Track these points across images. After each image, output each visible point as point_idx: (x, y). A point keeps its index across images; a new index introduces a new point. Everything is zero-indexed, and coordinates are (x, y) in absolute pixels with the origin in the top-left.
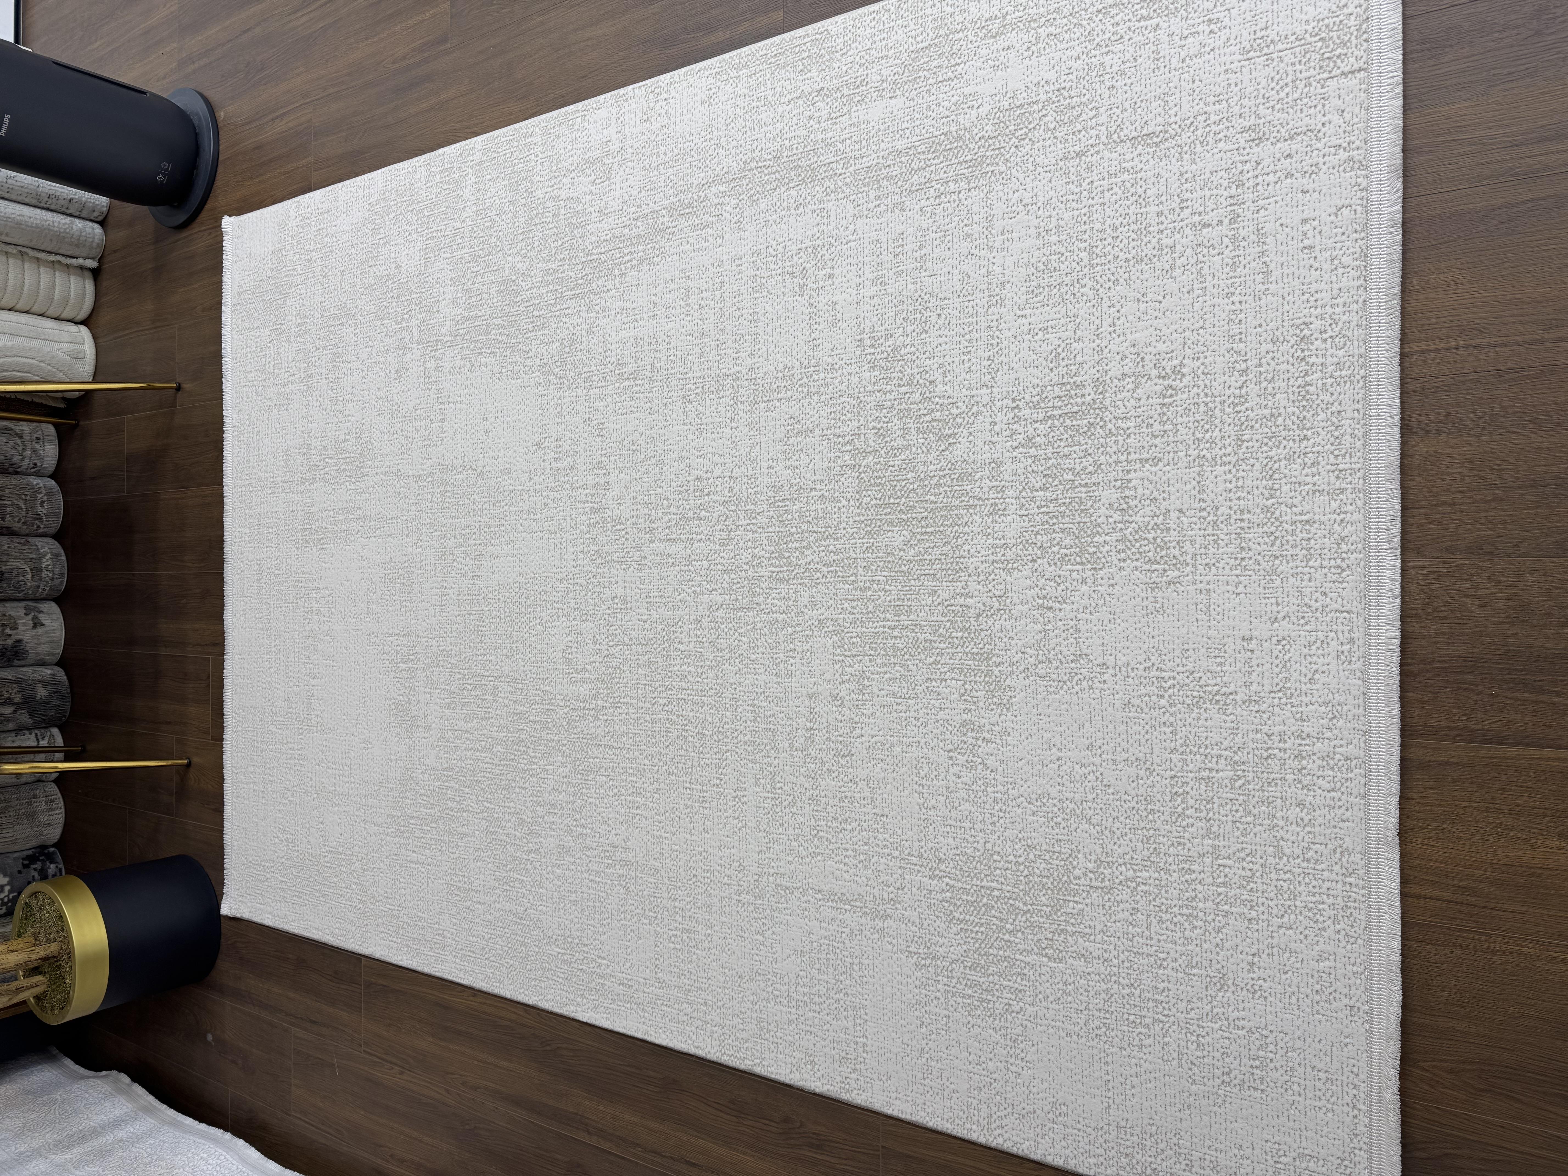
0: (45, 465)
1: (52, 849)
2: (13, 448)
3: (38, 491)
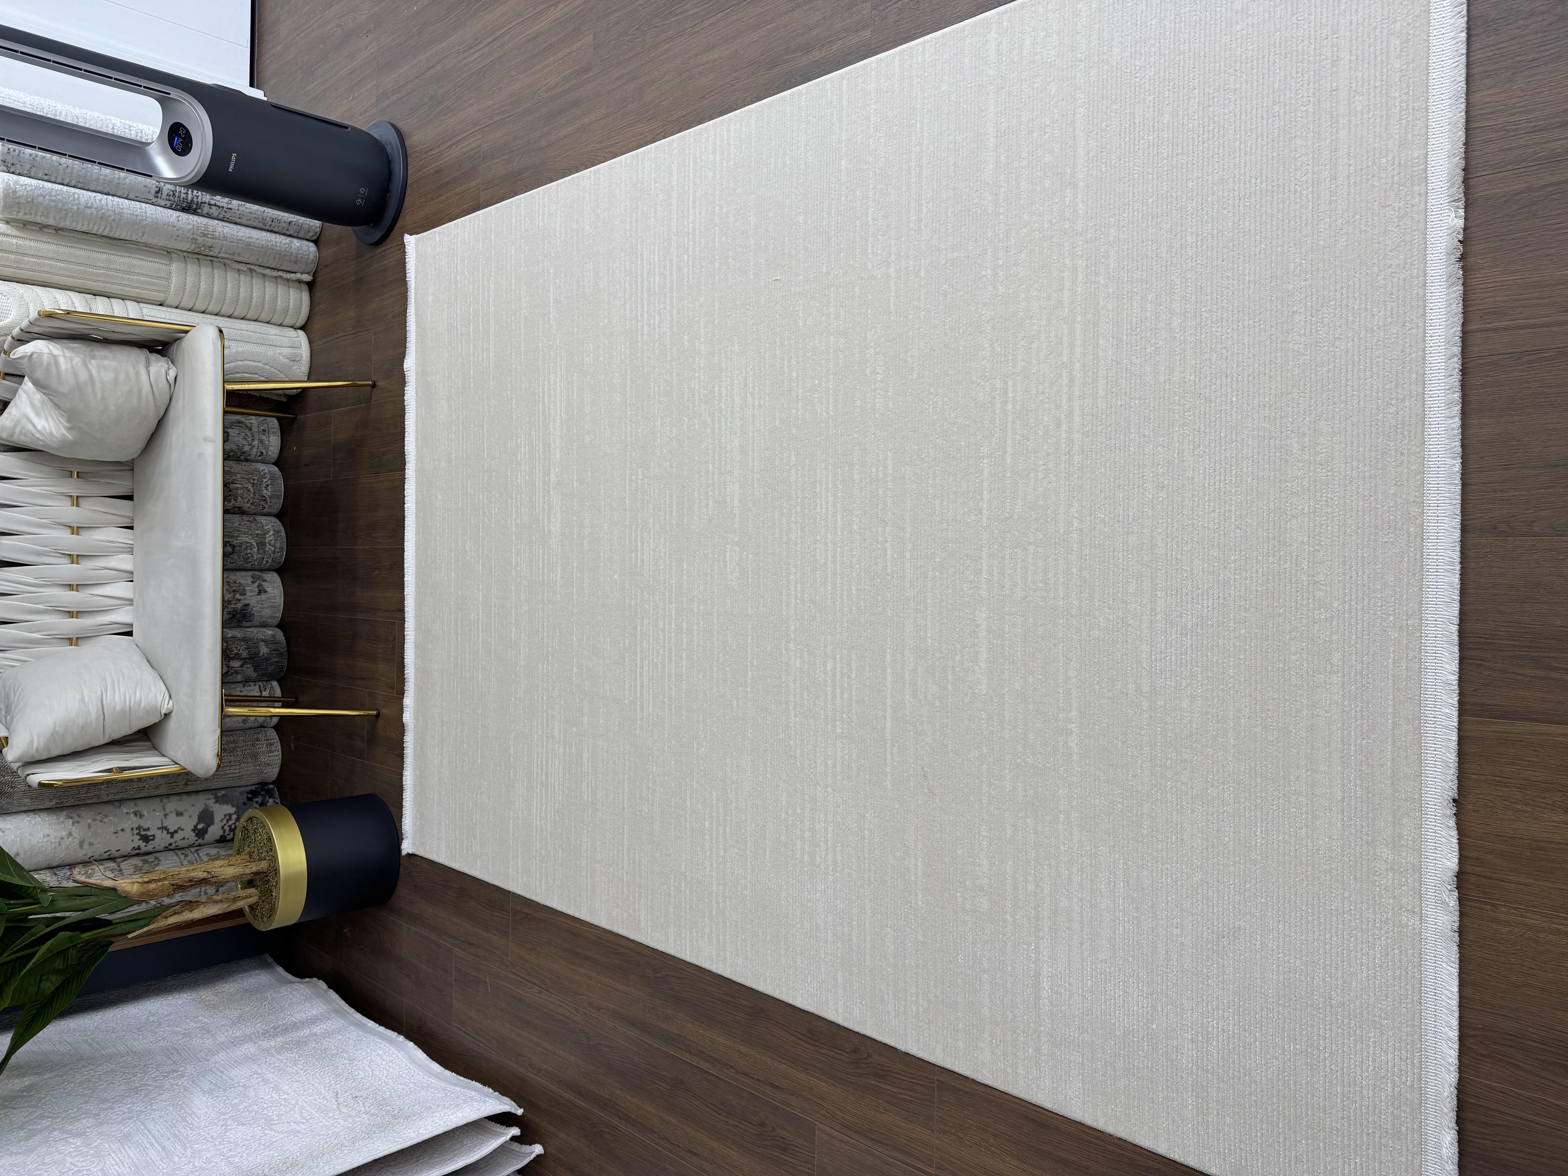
0: (270, 453)
1: (271, 786)
2: (244, 439)
3: (264, 476)
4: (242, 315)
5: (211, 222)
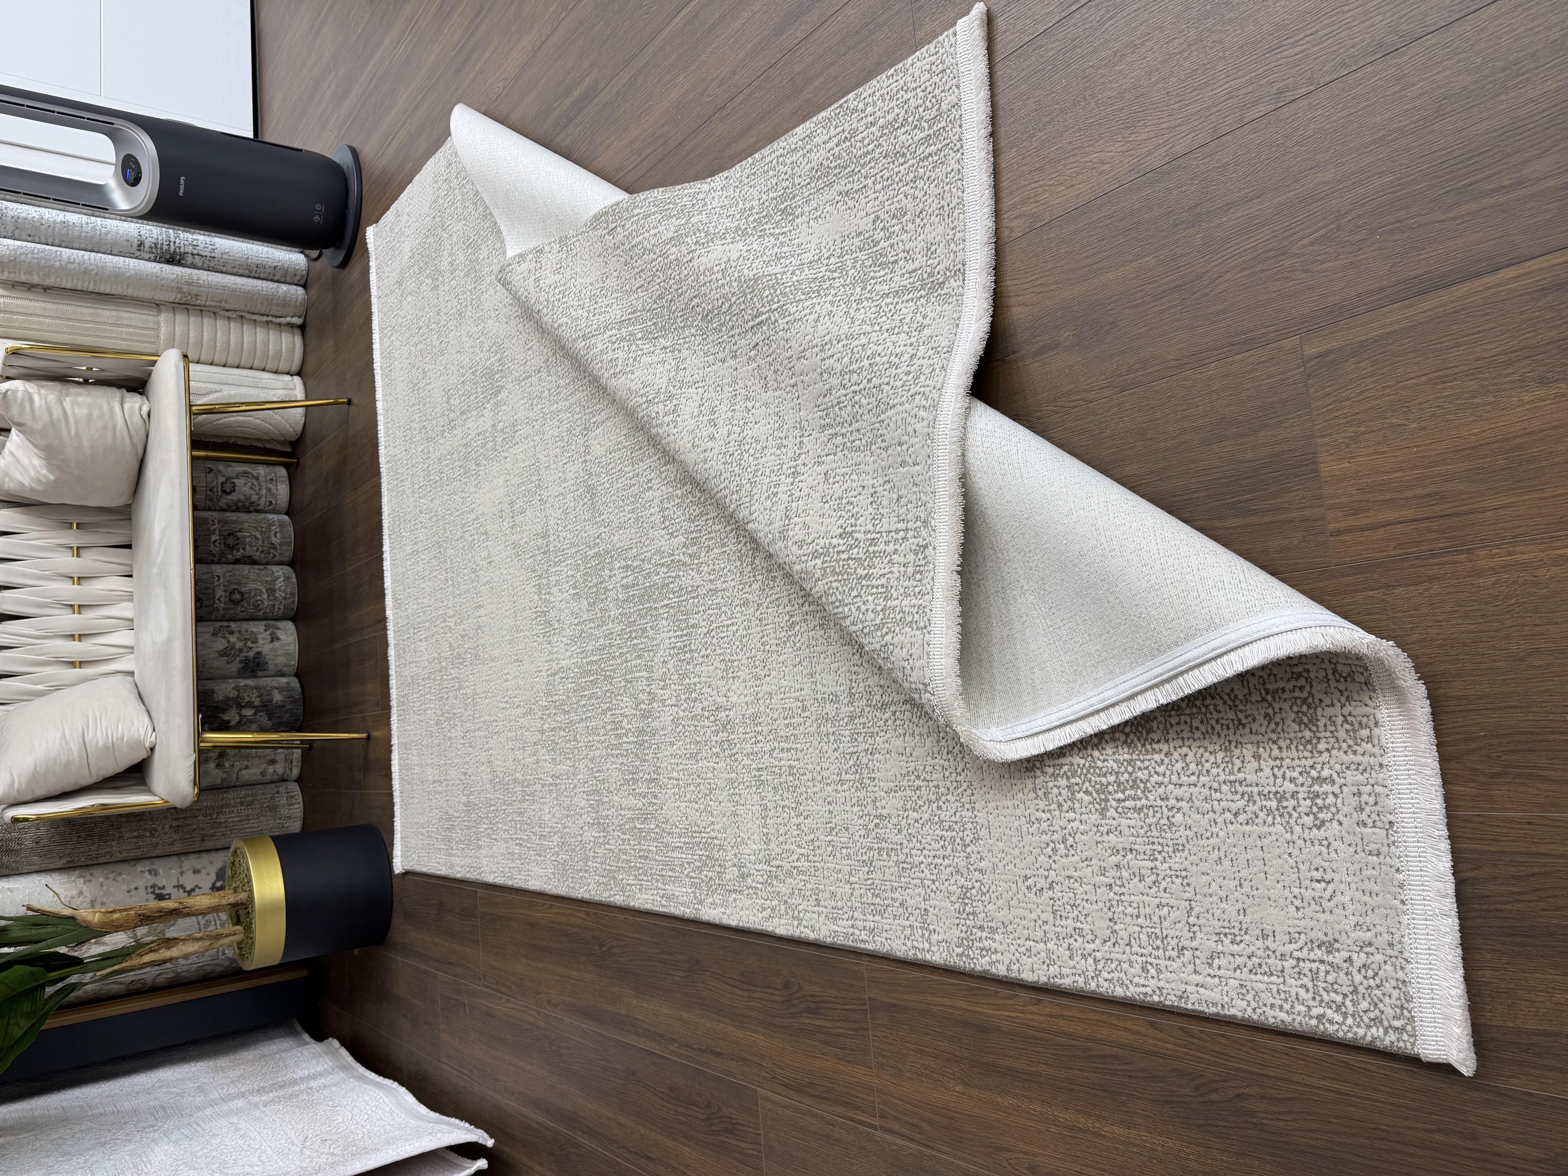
0: (279, 502)
2: (251, 488)
3: (272, 524)
4: (236, 364)
5: (195, 271)
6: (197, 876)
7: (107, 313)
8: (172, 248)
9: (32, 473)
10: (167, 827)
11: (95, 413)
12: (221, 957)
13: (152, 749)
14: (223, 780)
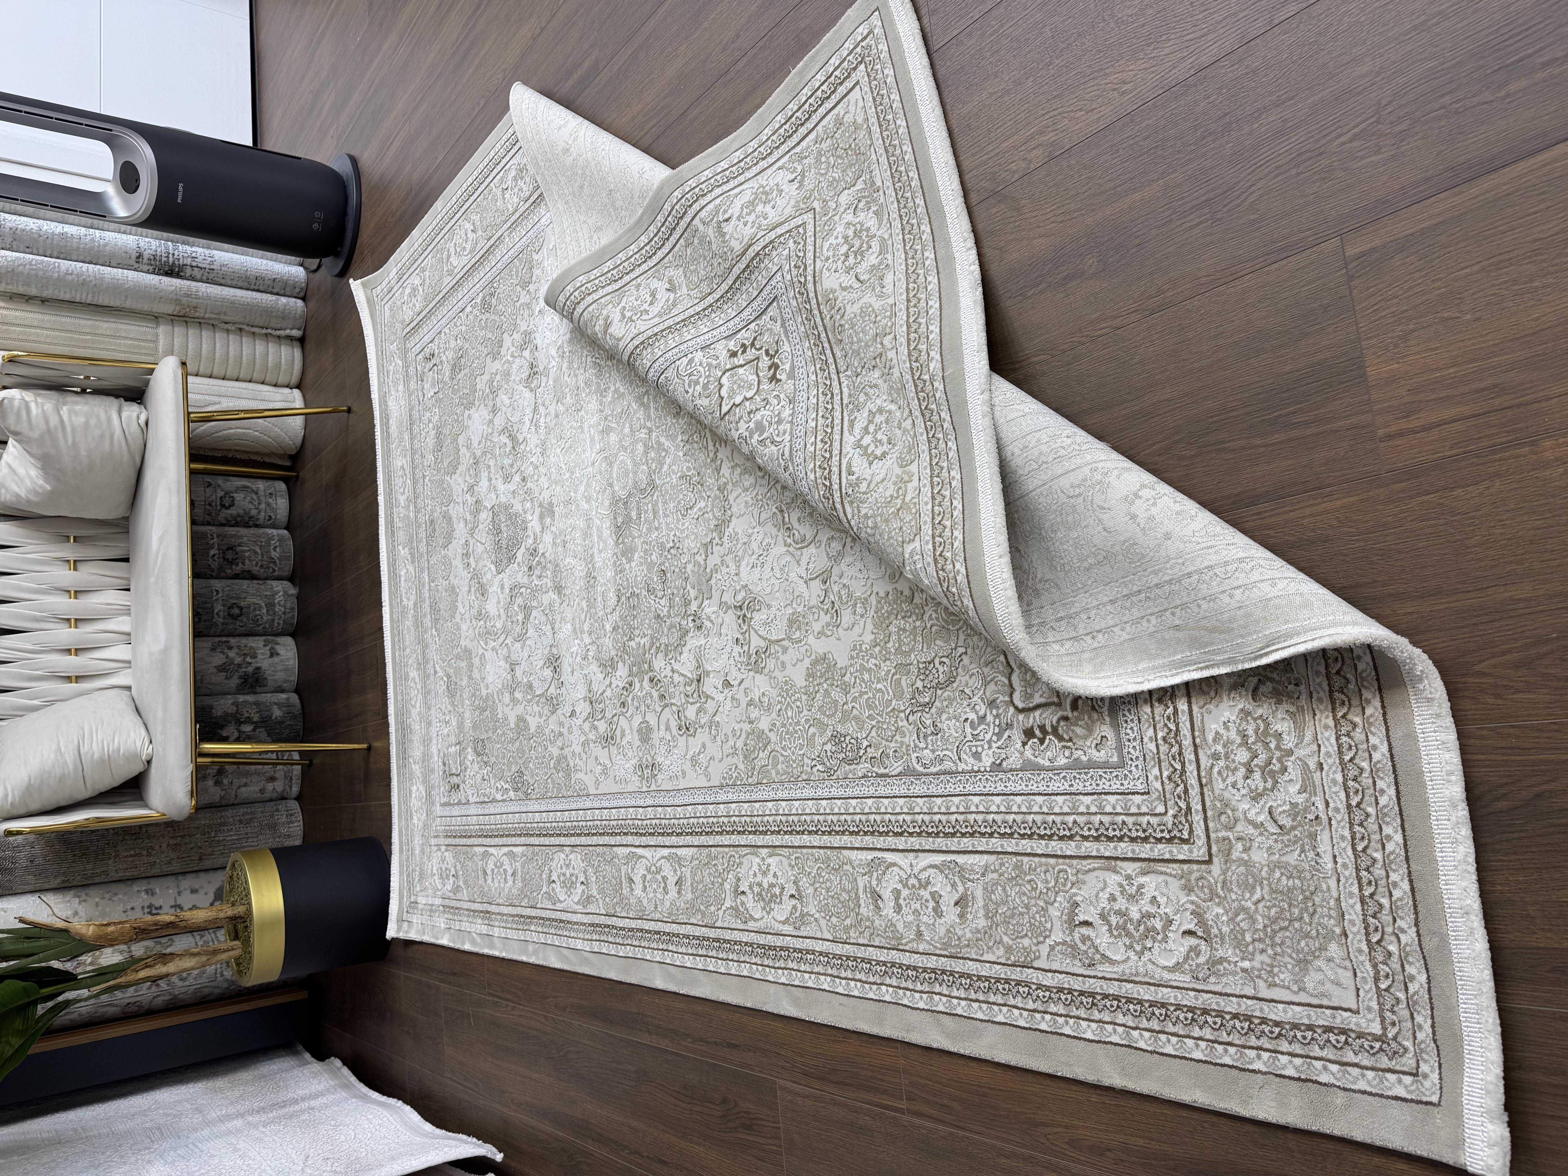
2: (251, 502)
3: (272, 538)
4: (235, 376)
5: (194, 284)
6: (194, 896)
7: (106, 325)
8: (171, 259)
9: (29, 484)
10: (164, 845)
11: (93, 422)
12: (220, 979)
13: (149, 762)
14: (221, 798)
